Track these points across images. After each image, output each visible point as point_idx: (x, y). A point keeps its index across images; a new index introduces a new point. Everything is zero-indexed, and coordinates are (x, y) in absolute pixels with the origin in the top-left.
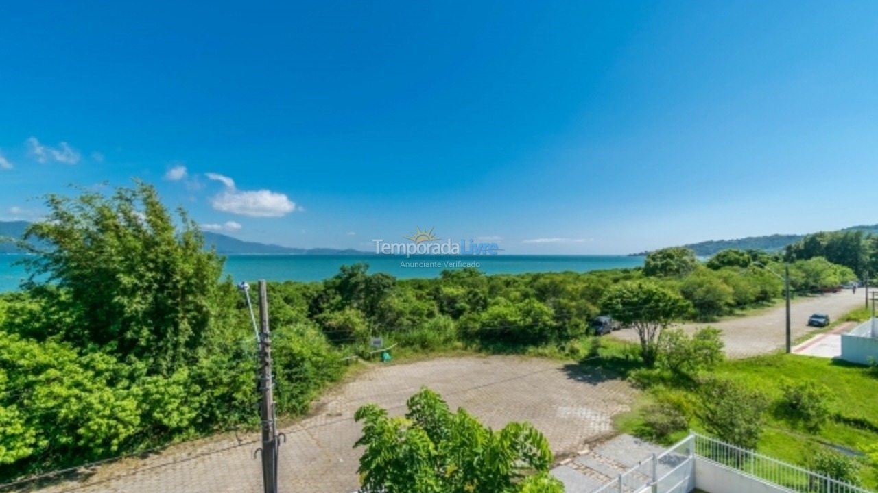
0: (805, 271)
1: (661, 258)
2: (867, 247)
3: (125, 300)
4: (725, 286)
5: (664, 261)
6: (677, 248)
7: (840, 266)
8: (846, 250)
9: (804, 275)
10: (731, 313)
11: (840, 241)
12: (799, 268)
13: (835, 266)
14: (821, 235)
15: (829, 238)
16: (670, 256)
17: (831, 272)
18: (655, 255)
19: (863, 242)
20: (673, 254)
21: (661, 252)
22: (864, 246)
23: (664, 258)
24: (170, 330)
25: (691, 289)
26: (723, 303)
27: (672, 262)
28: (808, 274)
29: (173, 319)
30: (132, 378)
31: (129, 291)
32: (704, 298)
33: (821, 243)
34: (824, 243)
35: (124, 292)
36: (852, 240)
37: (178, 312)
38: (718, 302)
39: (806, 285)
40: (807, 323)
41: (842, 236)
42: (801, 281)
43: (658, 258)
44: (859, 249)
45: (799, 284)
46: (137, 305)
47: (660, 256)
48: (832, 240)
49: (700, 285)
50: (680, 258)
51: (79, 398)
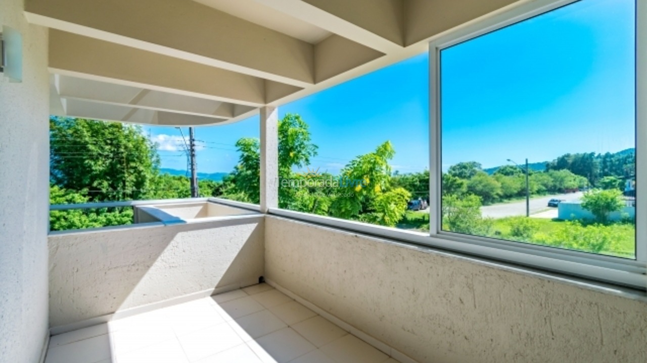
0: (555, 178)
1: (458, 169)
2: (598, 164)
3: (93, 163)
4: (496, 182)
5: (461, 171)
6: (470, 163)
7: (579, 176)
8: (584, 166)
9: (552, 179)
10: (501, 201)
11: (580, 160)
12: (551, 175)
13: (576, 176)
14: (568, 156)
15: (573, 158)
16: (465, 167)
17: (572, 179)
18: (455, 167)
19: (595, 160)
20: (467, 165)
21: (459, 165)
22: (595, 163)
23: (461, 168)
24: (121, 185)
25: (474, 184)
26: (495, 193)
27: (466, 171)
28: (556, 180)
29: (121, 178)
30: (98, 213)
31: (95, 157)
32: (482, 190)
33: (568, 161)
34: (570, 161)
35: (91, 157)
36: (587, 159)
37: (124, 173)
38: (491, 192)
39: (555, 186)
40: (547, 205)
41: (581, 156)
42: (551, 184)
43: (457, 169)
44: (592, 165)
45: (550, 186)
46: (98, 167)
47: (458, 167)
48: (575, 159)
49: (480, 182)
50: (472, 168)
51: (66, 219)
